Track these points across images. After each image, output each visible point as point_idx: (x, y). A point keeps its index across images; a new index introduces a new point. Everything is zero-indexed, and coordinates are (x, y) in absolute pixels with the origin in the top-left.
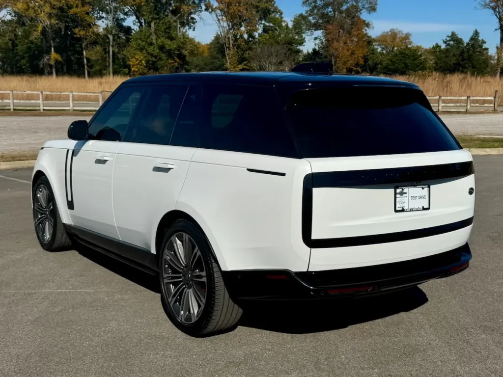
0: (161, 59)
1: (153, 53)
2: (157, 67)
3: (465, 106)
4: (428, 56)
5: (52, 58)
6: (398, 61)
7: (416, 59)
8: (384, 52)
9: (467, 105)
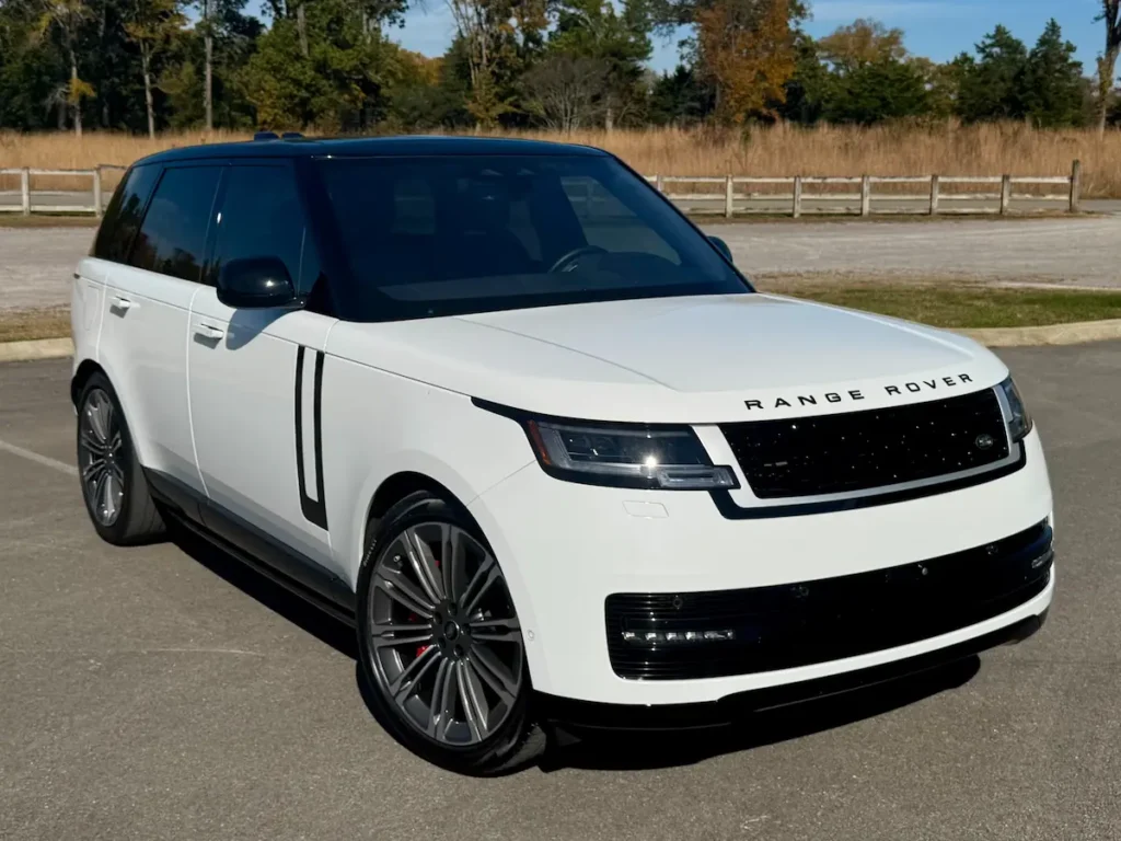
0: (317, 92)
1: (302, 77)
2: (311, 111)
3: (995, 199)
4: (946, 82)
5: (73, 91)
6: (866, 94)
7: (908, 88)
8: (841, 72)
9: (1002, 198)
